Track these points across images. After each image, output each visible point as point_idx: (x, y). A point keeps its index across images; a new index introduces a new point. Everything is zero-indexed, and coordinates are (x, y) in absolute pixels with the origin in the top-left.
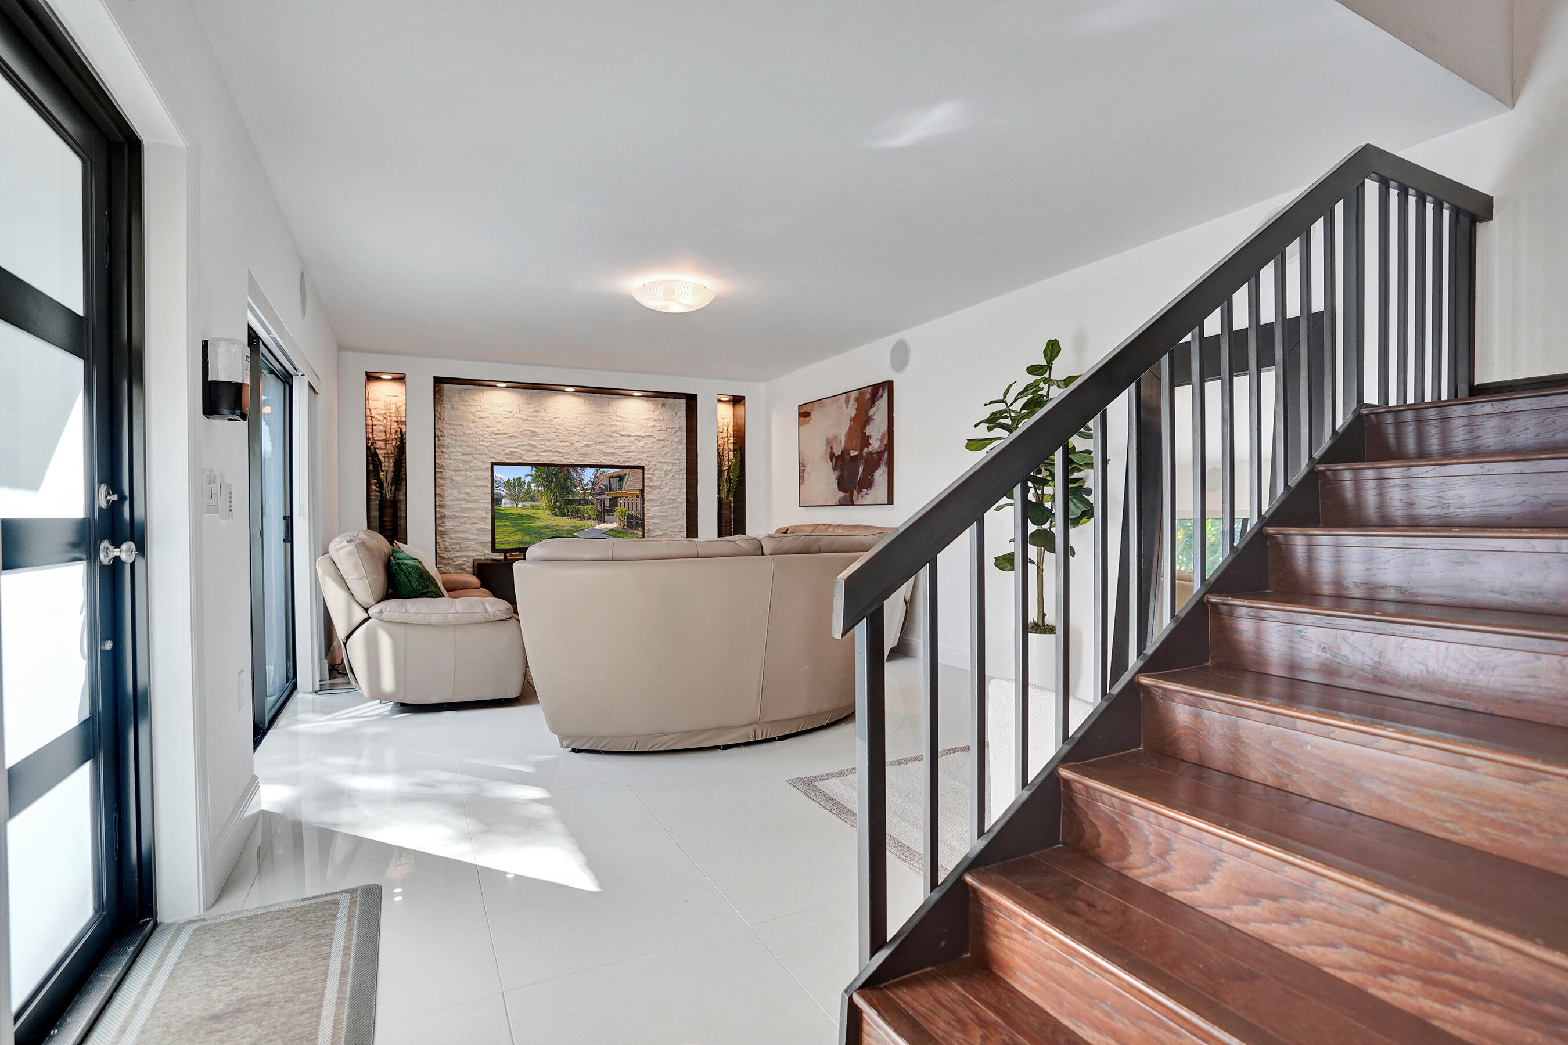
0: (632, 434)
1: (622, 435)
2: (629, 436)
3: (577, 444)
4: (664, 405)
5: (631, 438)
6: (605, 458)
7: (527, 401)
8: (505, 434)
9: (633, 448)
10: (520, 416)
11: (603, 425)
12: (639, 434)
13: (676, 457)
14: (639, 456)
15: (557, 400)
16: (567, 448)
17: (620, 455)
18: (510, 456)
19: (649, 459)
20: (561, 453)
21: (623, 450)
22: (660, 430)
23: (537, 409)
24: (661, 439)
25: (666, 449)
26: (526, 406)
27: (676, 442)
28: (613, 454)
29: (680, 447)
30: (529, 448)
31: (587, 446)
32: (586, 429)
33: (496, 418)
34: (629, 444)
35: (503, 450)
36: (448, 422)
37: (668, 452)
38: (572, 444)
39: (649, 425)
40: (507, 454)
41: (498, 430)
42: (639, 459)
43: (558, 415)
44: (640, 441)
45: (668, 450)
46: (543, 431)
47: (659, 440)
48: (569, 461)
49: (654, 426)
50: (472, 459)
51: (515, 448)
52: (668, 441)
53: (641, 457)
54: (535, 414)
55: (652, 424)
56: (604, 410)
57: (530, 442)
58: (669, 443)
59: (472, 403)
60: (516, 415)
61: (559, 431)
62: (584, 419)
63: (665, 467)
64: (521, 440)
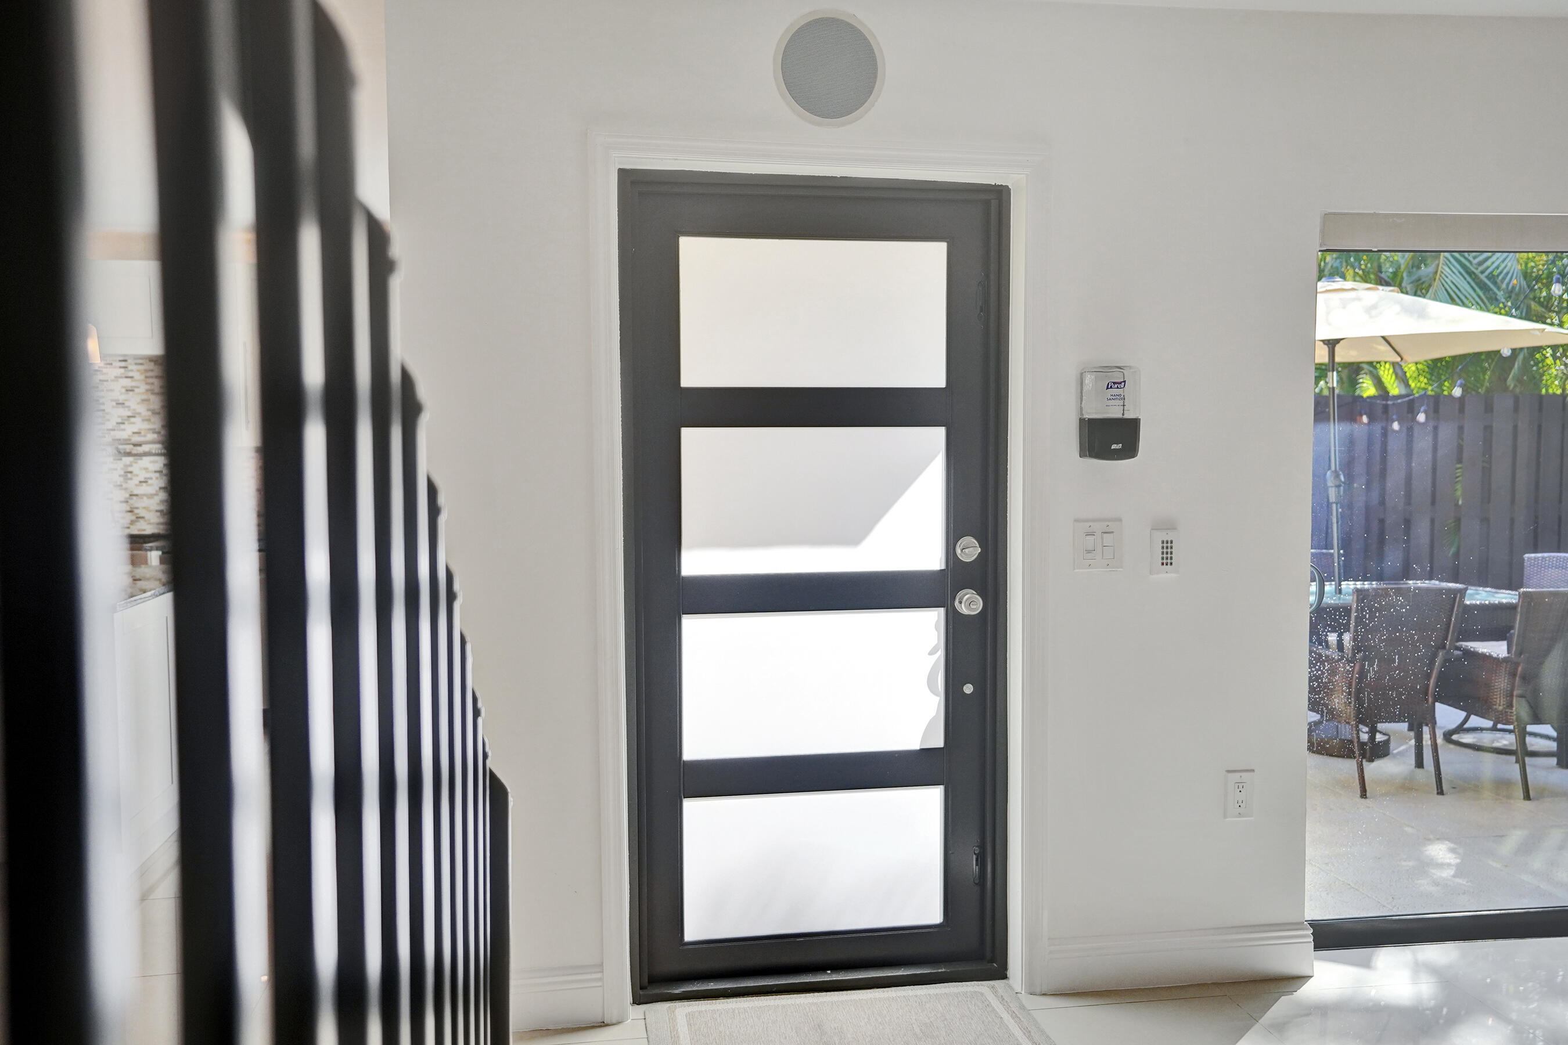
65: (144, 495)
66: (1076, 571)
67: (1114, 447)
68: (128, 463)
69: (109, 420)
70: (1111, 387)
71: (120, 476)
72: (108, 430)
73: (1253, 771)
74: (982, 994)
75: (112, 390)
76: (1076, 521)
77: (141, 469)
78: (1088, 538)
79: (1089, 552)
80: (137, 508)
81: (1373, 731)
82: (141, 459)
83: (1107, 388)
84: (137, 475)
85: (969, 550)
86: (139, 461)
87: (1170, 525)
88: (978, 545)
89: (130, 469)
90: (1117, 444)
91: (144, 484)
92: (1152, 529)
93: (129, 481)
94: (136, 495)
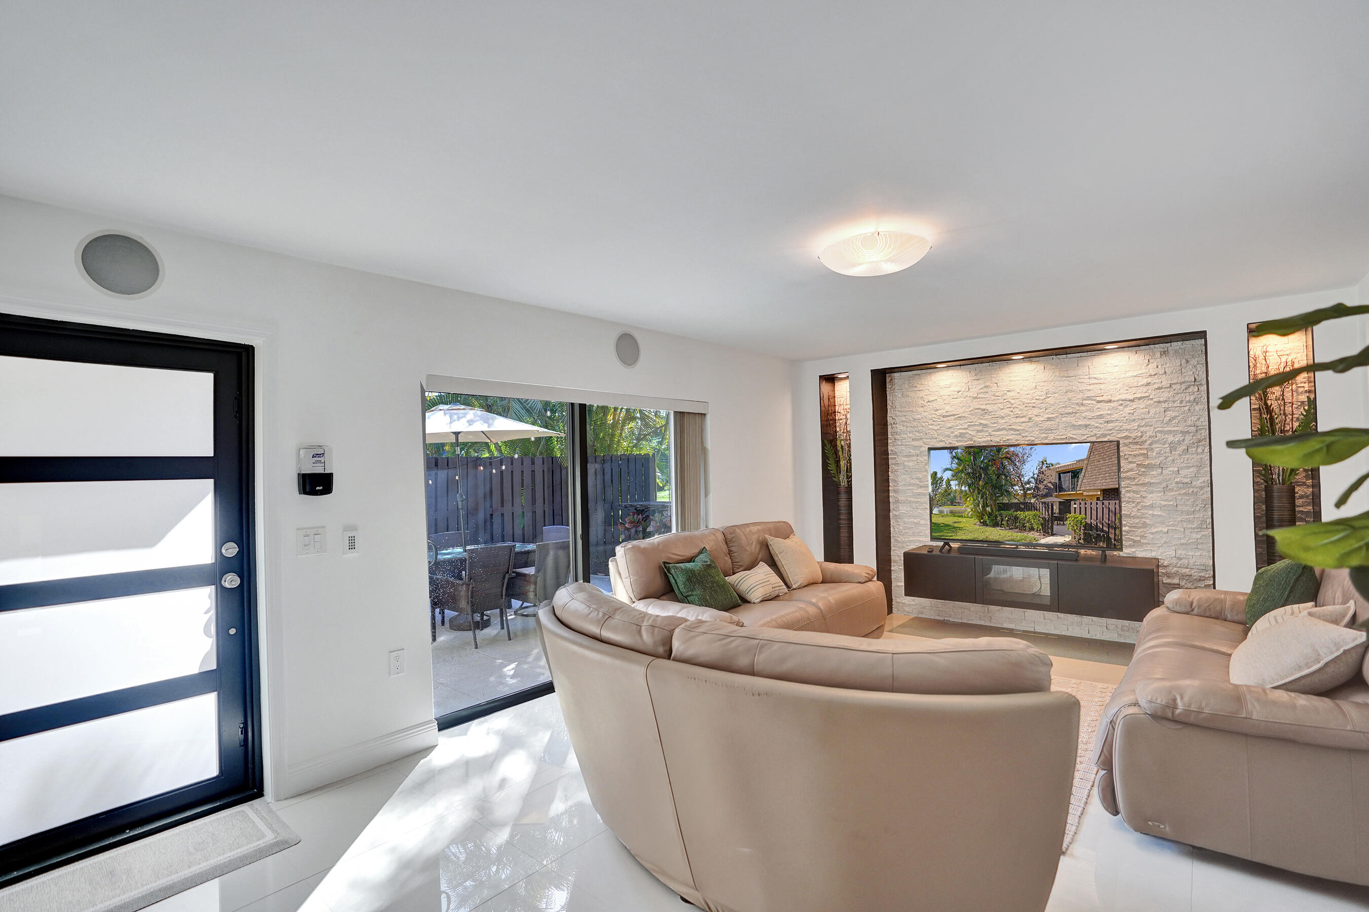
0: (1113, 399)
1: (1099, 402)
2: (1110, 401)
3: (1036, 419)
4: (1164, 353)
5: (1112, 404)
6: (1075, 432)
7: (975, 378)
8: (954, 415)
9: (1115, 416)
10: (969, 394)
11: (1071, 391)
12: (1123, 397)
13: (1189, 423)
14: (1126, 426)
15: (1011, 371)
16: (1024, 424)
17: (1097, 427)
18: (960, 439)
19: (1142, 429)
20: (1018, 430)
21: (1101, 421)
22: (1159, 388)
23: (987, 384)
24: (1161, 399)
25: (1170, 414)
26: (976, 382)
27: (1189, 401)
28: (1086, 426)
29: (1197, 408)
30: (980, 428)
31: (1049, 419)
32: (1047, 400)
33: (945, 400)
34: (1109, 412)
35: (952, 433)
36: (900, 409)
37: (1174, 418)
38: (1030, 418)
39: (1140, 384)
40: (956, 436)
41: (946, 412)
42: (1127, 430)
43: (1012, 388)
44: (1126, 406)
45: (1176, 414)
46: (995, 407)
47: (1159, 402)
48: (1027, 439)
49: (1148, 384)
50: (922, 444)
51: (965, 429)
52: (1174, 402)
53: (1128, 427)
54: (985, 390)
55: (1145, 381)
56: (1071, 373)
57: (981, 421)
58: (1177, 404)
59: (920, 387)
60: (965, 394)
61: (1014, 406)
62: (1044, 389)
63: (1170, 438)
64: (971, 421)
66: (298, 557)
67: (318, 488)
70: (315, 457)
73: (403, 649)
74: (243, 811)
76: (298, 529)
78: (306, 538)
79: (305, 545)
81: (482, 615)
83: (313, 457)
85: (231, 550)
87: (354, 528)
88: (237, 547)
90: (320, 487)
92: (344, 531)
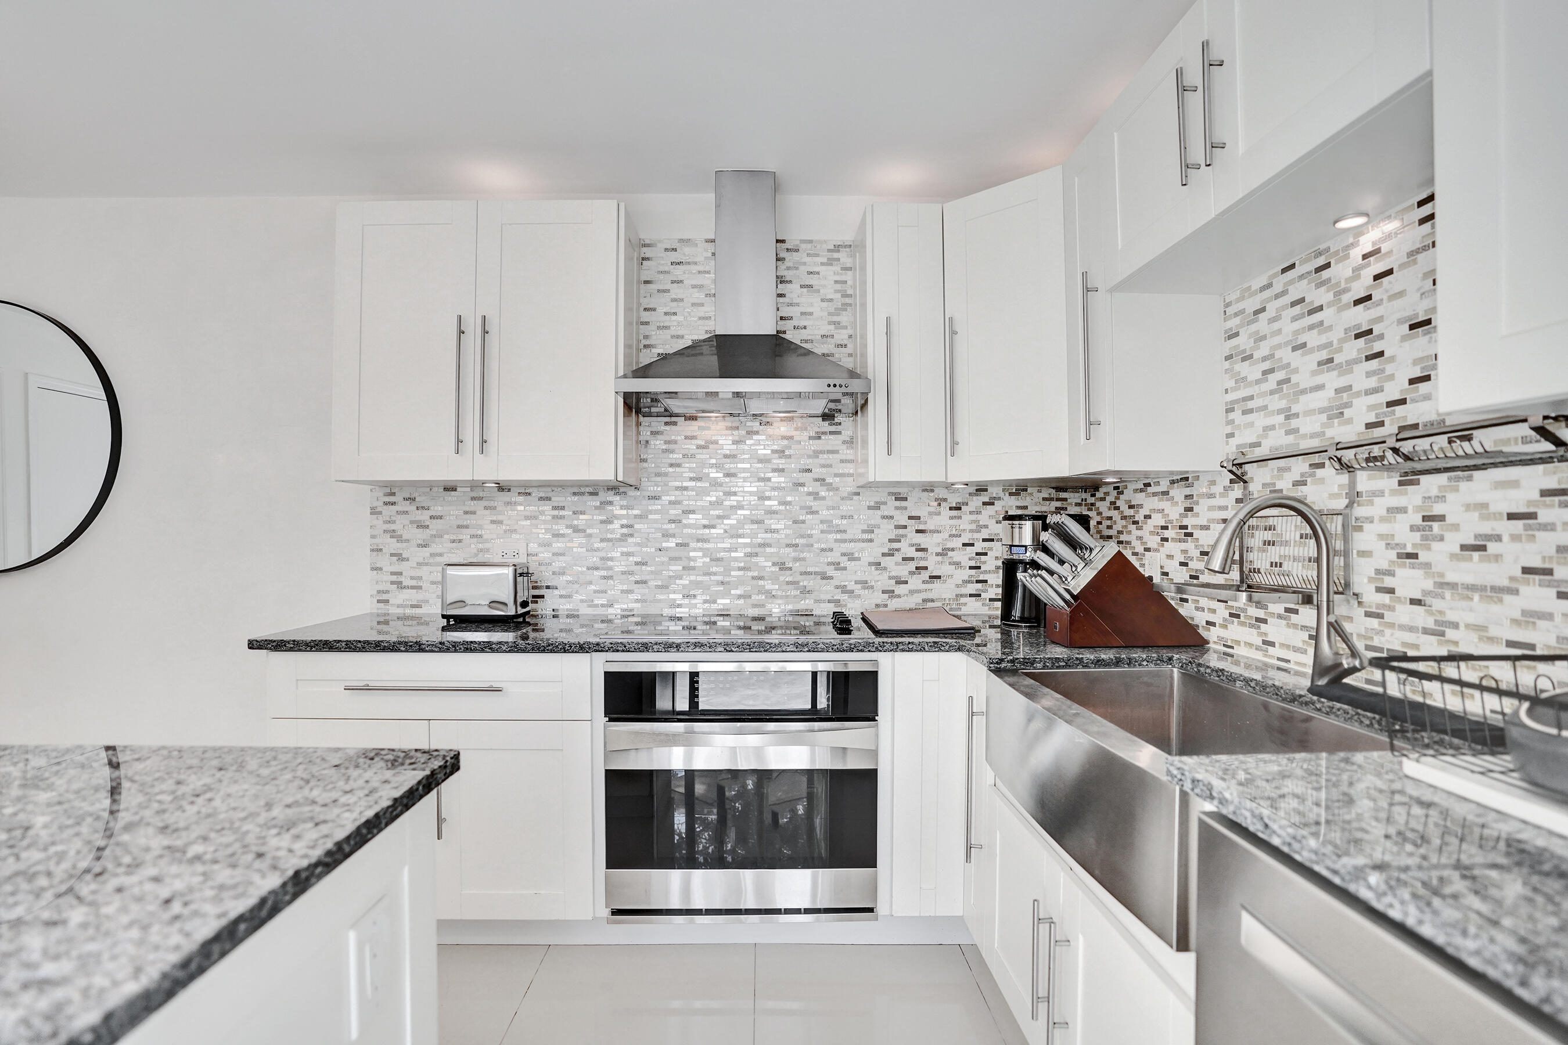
65: (1472, 588)
68: (1434, 492)
69: (1391, 377)
71: (1413, 528)
72: (1390, 404)
75: (1401, 294)
77: (1468, 507)
80: (1455, 626)
82: (1470, 479)
84: (1456, 527)
86: (1463, 485)
89: (1438, 509)
91: (1476, 555)
93: (1436, 546)
94: (1453, 586)
